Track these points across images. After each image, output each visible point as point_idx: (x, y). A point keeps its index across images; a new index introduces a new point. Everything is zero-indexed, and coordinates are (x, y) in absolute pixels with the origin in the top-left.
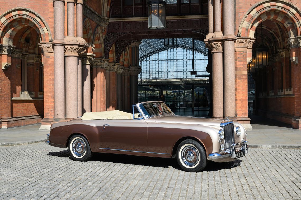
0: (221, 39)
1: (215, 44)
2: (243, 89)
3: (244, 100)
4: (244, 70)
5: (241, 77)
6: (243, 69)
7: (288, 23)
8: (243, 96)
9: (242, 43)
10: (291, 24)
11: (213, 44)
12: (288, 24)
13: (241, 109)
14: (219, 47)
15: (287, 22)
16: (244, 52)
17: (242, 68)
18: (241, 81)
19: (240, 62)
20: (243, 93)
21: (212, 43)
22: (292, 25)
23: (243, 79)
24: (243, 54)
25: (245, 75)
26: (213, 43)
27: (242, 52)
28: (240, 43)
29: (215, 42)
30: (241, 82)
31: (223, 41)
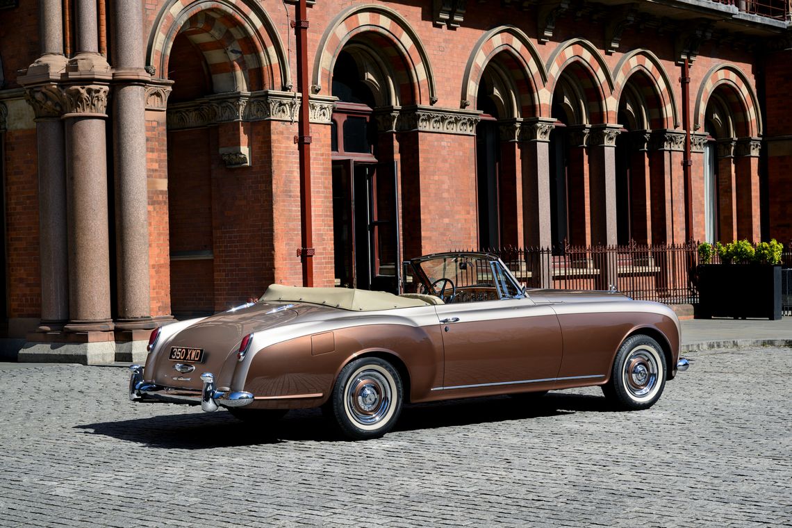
0: (111, 78)
1: (89, 91)
2: (159, 234)
3: (161, 266)
4: (160, 177)
5: (155, 199)
6: (157, 174)
7: (232, 51)
8: (158, 255)
9: (154, 97)
10: (239, 55)
11: (83, 91)
12: (233, 54)
13: (157, 293)
14: (100, 103)
15: (230, 48)
16: (158, 123)
17: (156, 170)
18: (154, 209)
19: (151, 153)
20: (158, 246)
21: (79, 87)
22: (241, 58)
23: (159, 203)
24: (157, 130)
25: (162, 192)
26: (83, 88)
27: (155, 124)
28: (152, 95)
29: (93, 87)
30: (155, 214)
31: (117, 85)
